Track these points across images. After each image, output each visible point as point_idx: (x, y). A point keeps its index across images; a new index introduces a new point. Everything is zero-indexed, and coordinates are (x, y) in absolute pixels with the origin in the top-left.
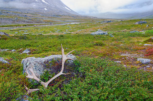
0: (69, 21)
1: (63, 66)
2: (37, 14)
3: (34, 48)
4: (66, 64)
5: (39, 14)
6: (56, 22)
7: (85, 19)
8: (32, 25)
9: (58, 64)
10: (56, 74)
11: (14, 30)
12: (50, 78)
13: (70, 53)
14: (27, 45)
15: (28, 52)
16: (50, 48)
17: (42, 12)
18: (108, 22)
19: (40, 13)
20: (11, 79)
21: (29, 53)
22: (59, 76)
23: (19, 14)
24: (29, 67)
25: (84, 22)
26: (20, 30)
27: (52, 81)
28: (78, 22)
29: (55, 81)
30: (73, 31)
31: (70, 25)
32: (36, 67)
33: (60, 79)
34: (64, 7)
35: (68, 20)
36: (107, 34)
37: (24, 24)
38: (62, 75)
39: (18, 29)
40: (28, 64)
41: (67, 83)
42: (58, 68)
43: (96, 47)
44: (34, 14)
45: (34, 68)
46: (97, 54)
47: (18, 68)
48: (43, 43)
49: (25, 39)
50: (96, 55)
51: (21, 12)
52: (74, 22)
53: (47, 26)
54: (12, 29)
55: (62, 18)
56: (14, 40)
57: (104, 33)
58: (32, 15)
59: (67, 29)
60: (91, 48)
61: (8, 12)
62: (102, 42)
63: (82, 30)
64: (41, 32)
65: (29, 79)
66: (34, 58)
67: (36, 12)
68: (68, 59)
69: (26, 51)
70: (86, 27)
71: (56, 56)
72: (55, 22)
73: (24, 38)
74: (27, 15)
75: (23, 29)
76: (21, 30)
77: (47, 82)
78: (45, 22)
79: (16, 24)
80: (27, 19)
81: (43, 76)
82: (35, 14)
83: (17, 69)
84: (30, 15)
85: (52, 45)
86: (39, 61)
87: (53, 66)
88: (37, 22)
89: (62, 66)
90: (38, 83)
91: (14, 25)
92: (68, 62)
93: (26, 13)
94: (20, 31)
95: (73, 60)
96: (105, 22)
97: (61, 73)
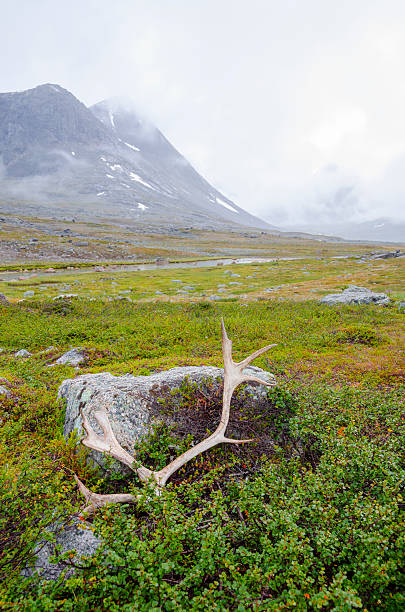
0: (230, 250)
1: (226, 408)
2: (108, 224)
3: (102, 347)
4: (237, 403)
5: (116, 224)
6: (180, 257)
7: (292, 245)
8: (88, 266)
9: (207, 401)
10: (199, 439)
11: (22, 282)
12: (174, 453)
13: (251, 363)
14: (72, 335)
15: (79, 359)
16: (162, 350)
17: (128, 217)
18: (386, 257)
19: (119, 222)
20: (18, 454)
21: (81, 365)
22: (209, 450)
23: (42, 225)
24: (94, 408)
25: (290, 256)
26: (43, 283)
27: (183, 466)
28: (265, 256)
29: (196, 468)
30: (246, 292)
31: (235, 266)
32: (122, 409)
33: (216, 461)
34: (211, 198)
35: (225, 250)
36: (386, 301)
37: (61, 261)
38: (220, 445)
39: (34, 281)
40: (85, 397)
41: (244, 478)
42: (206, 416)
43: (347, 347)
44: (97, 225)
45: (114, 410)
46: (357, 374)
47: (44, 413)
48: (133, 328)
49: (65, 315)
50: (351, 377)
51: (50, 218)
52: (249, 256)
53: (143, 268)
54: (13, 281)
55: (203, 239)
56: (24, 318)
57: (374, 300)
58: (89, 229)
59: (222, 282)
60: (328, 353)
61: (4, 218)
62: (373, 330)
63: (283, 285)
64: (120, 292)
65: (91, 453)
66: (109, 376)
67: (107, 217)
68: (244, 383)
69: (71, 357)
70: (297, 275)
71: (197, 370)
72: (175, 254)
73: (60, 309)
74: (72, 227)
75: (54, 280)
76: (46, 282)
77: (165, 470)
78: (137, 254)
79: (31, 263)
80: (70, 241)
81: (145, 444)
82: (100, 226)
83: (42, 417)
84: (82, 229)
85: (168, 336)
86: (130, 385)
87: (187, 407)
88: (108, 256)
89: (220, 407)
90: (124, 474)
91: (22, 264)
92: (247, 393)
93: (67, 222)
94: (43, 288)
95: (264, 388)
96: (373, 257)
97: (218, 437)
